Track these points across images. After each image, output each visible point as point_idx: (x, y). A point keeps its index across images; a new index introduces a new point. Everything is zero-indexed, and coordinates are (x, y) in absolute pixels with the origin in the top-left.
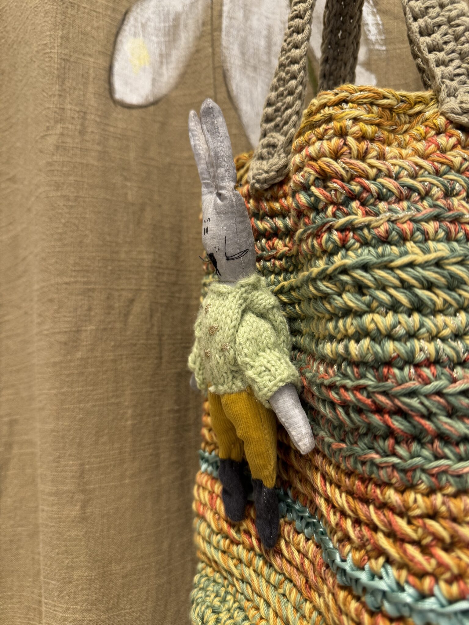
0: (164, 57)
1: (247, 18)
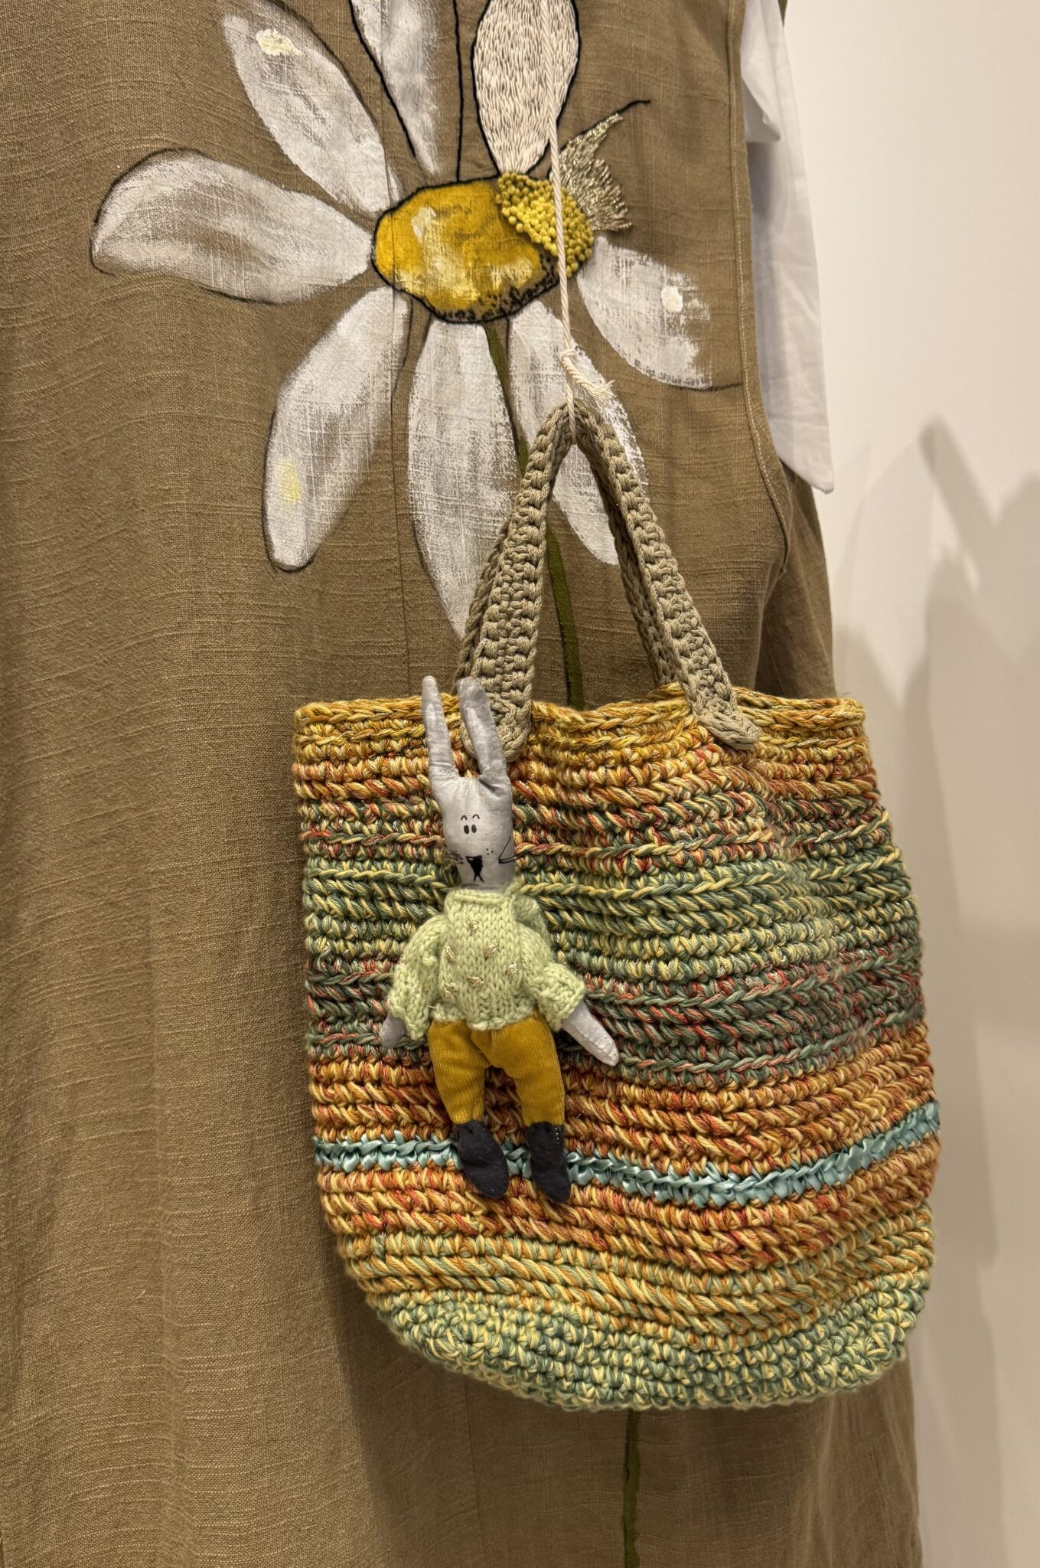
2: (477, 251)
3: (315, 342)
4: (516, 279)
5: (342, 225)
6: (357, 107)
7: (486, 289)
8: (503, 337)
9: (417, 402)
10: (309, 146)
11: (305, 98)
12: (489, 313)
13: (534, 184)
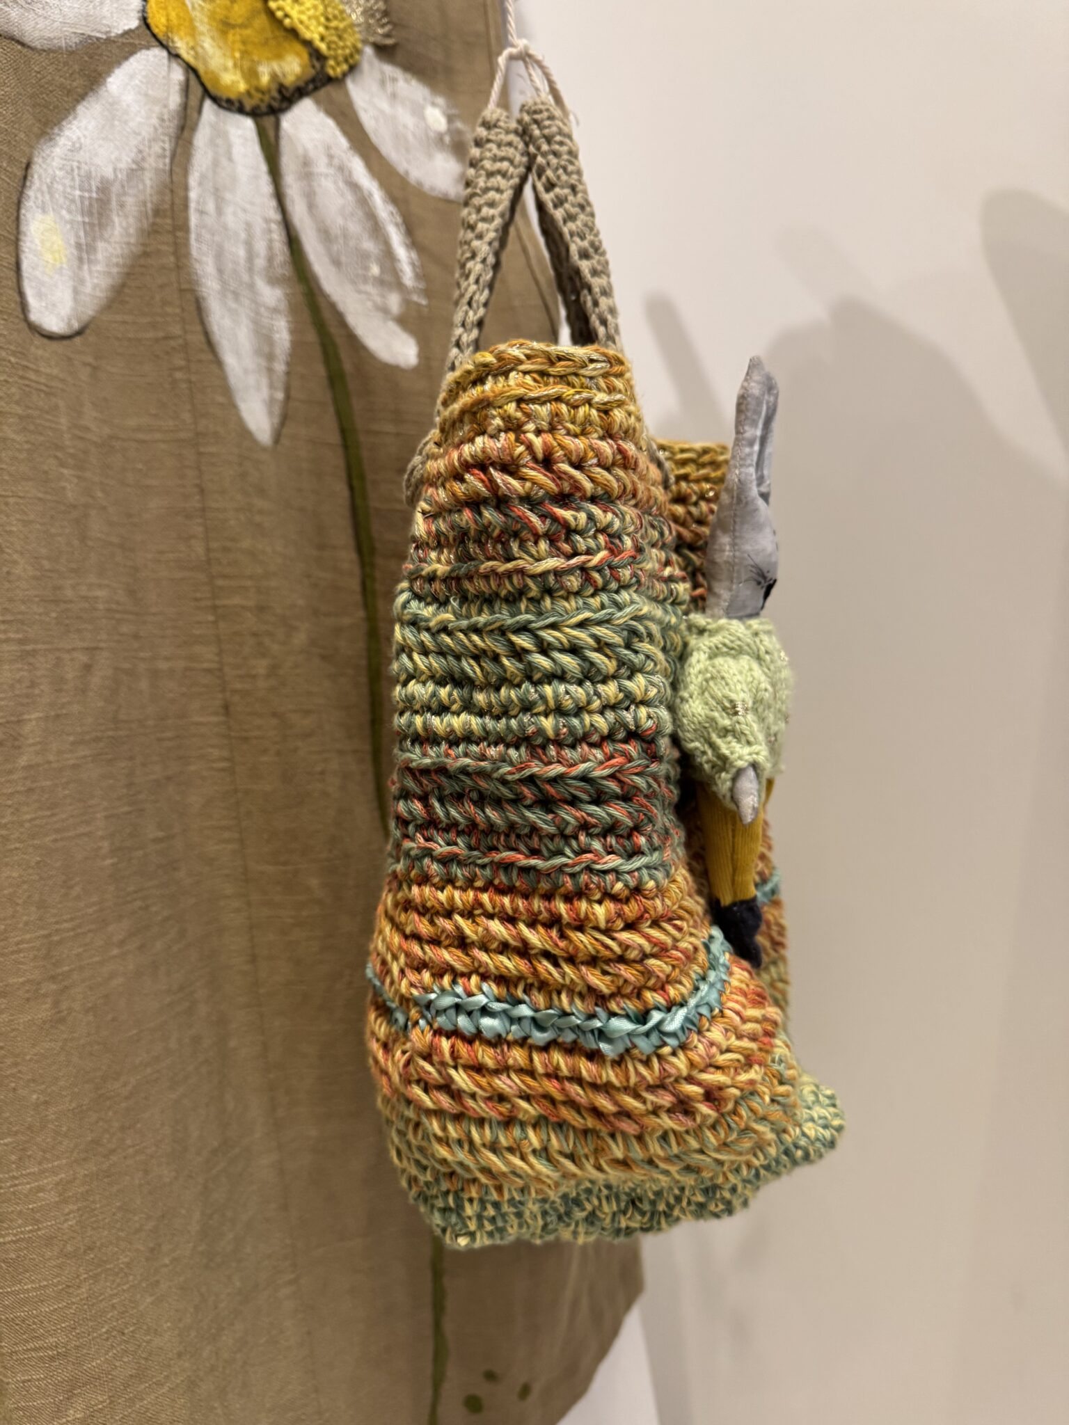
0: (84, 252)
1: (219, 211)
2: (244, 42)
3: (82, 97)
7: (254, 82)
9: (196, 175)
12: (257, 107)
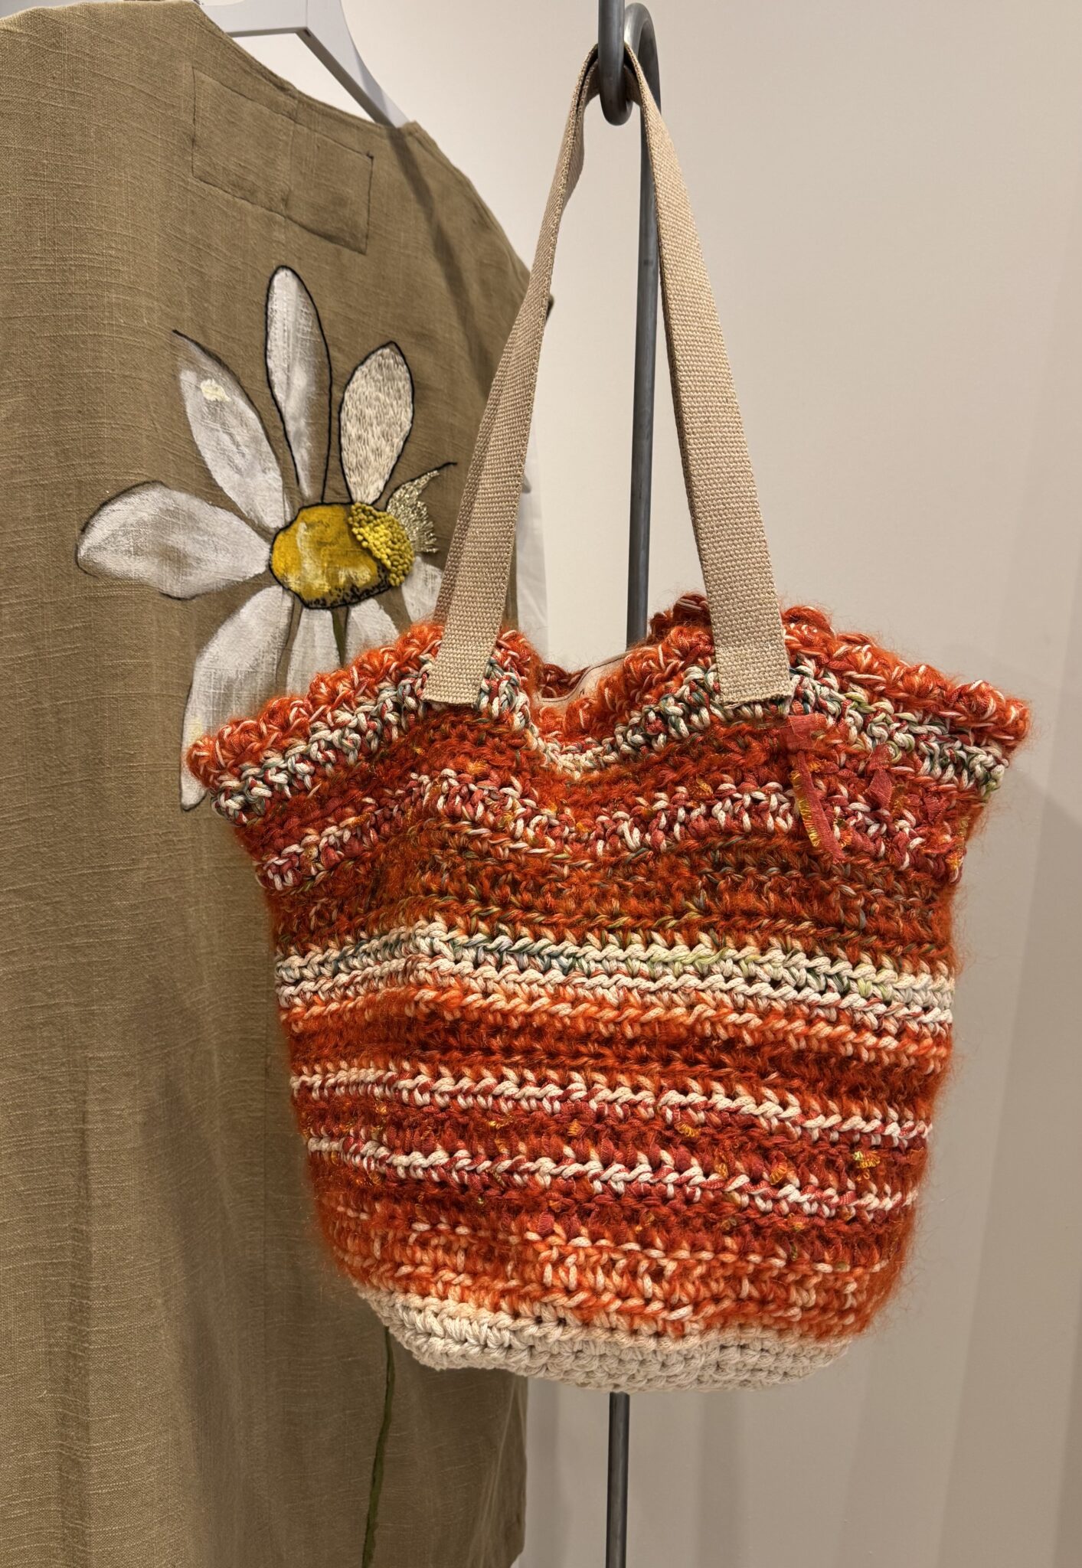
2: (331, 555)
3: (222, 623)
4: (357, 580)
5: (250, 536)
6: (265, 447)
7: (334, 584)
8: (342, 619)
9: (292, 672)
10: (232, 473)
11: (231, 435)
12: (335, 602)
13: (378, 514)
